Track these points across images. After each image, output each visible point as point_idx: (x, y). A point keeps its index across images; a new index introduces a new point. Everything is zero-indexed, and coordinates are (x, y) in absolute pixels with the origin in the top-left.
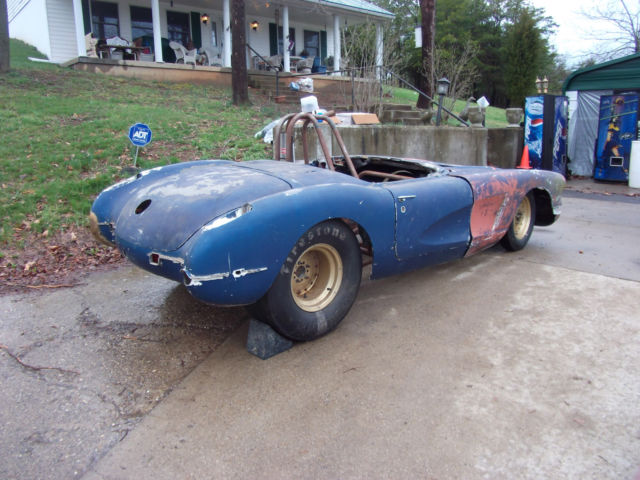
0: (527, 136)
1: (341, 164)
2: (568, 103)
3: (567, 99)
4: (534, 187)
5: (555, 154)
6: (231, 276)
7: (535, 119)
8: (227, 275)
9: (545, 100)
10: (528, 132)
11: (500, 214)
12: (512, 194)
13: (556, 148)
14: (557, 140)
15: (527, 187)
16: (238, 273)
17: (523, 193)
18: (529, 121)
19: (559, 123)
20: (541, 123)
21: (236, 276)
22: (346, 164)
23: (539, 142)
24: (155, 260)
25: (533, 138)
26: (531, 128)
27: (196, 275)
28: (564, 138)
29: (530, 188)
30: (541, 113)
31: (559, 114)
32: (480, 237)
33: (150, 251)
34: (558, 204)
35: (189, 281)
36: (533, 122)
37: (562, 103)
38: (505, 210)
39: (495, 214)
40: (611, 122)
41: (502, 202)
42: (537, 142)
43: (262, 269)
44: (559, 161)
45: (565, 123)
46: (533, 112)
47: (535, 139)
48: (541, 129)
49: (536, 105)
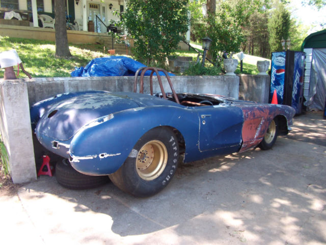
0: (272, 82)
1: (171, 97)
2: (305, 57)
3: (304, 54)
4: (278, 114)
5: (293, 96)
6: (98, 157)
7: (279, 68)
8: (96, 157)
9: (287, 54)
10: (273, 79)
11: (259, 129)
12: (266, 118)
13: (295, 92)
14: (295, 85)
15: (274, 114)
16: (102, 155)
17: (272, 117)
18: (274, 71)
19: (298, 73)
20: (284, 72)
21: (101, 157)
22: (174, 97)
23: (282, 86)
24: (55, 146)
25: (277, 83)
26: (275, 75)
27: (76, 155)
28: (301, 84)
29: (276, 115)
30: (283, 64)
31: (298, 65)
32: (248, 142)
33: (53, 140)
34: (291, 124)
35: (72, 159)
36: (278, 71)
37: (300, 58)
38: (262, 127)
39: (256, 129)
41: (260, 122)
42: (280, 87)
43: (117, 154)
44: (297, 101)
45: (302, 72)
46: (277, 64)
47: (279, 84)
48: (283, 77)
49: (279, 58)
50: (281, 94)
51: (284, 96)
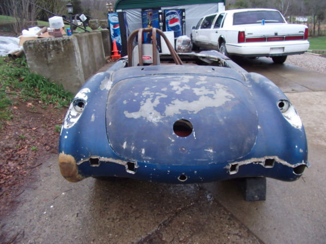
0: (112, 35)
7: (115, 25)
9: (118, 15)
10: (112, 32)
18: (112, 26)
20: (118, 27)
23: (119, 37)
25: (116, 35)
26: (113, 30)
30: (117, 22)
36: (114, 27)
40: (148, 24)
46: (113, 22)
47: (117, 36)
48: (119, 30)
49: (114, 17)
50: (120, 42)
51: (122, 43)
